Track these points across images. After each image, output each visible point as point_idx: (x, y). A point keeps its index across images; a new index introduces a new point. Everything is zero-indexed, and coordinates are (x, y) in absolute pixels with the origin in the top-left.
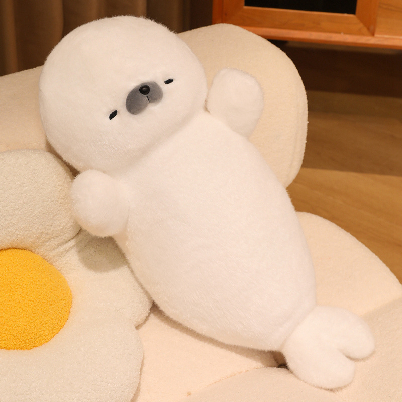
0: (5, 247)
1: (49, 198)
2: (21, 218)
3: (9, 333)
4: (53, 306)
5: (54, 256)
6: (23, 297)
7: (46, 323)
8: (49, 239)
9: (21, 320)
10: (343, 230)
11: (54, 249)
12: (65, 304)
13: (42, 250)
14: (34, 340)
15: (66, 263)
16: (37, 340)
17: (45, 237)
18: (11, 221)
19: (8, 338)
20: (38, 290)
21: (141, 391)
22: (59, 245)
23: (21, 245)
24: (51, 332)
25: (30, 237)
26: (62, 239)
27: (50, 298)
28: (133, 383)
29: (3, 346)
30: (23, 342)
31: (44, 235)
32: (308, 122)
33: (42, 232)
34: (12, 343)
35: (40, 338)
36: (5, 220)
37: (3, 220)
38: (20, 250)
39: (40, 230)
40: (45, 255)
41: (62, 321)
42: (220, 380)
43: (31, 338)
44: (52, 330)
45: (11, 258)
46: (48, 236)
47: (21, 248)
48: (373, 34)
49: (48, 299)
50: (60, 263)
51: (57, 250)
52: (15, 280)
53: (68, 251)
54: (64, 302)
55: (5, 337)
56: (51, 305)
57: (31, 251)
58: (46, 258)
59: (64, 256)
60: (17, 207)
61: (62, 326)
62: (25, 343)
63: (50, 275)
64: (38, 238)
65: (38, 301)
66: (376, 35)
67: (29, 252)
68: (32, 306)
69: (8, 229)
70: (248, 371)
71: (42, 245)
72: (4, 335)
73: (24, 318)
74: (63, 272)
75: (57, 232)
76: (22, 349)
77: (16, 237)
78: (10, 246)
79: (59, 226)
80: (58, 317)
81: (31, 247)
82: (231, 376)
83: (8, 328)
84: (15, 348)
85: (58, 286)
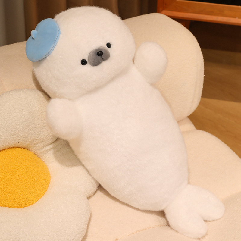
0: (12, 147)
1: (38, 119)
2: (21, 130)
4: (38, 183)
5: (41, 153)
6: (20, 177)
7: (33, 193)
8: (38, 143)
9: (18, 190)
11: (41, 149)
13: (34, 149)
14: (25, 203)
15: (48, 158)
16: (27, 203)
17: (35, 142)
18: (15, 131)
19: (10, 201)
20: (29, 173)
21: (88, 236)
22: (44, 146)
23: (21, 146)
24: (36, 198)
25: (26, 141)
26: (46, 143)
27: (36, 178)
28: (82, 232)
29: (6, 205)
30: (19, 204)
31: (35, 141)
33: (34, 139)
34: (12, 204)
35: (29, 202)
36: (11, 131)
37: (10, 131)
38: (21, 149)
39: (33, 137)
40: (36, 152)
41: (43, 192)
42: (137, 232)
43: (23, 201)
44: (37, 197)
45: (15, 153)
46: (37, 141)
47: (21, 147)
49: (35, 179)
50: (45, 157)
51: (43, 150)
52: (16, 166)
54: (45, 180)
55: (8, 200)
56: (37, 182)
57: (27, 149)
58: (36, 154)
59: (47, 153)
60: (19, 124)
61: (43, 195)
62: (20, 204)
63: (38, 164)
64: (31, 142)
65: (29, 179)
68: (25, 182)
69: (13, 136)
70: (154, 227)
71: (33, 146)
72: (7, 199)
73: (20, 189)
75: (43, 139)
76: (17, 207)
77: (18, 141)
78: (14, 146)
79: (44, 135)
80: (40, 189)
81: (28, 147)
82: (144, 230)
83: (10, 195)
84: (14, 207)
85: (42, 171)
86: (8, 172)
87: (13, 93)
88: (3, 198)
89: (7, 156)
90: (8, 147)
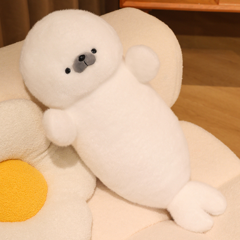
0: (6, 160)
1: (30, 129)
2: (14, 142)
3: (11, 212)
4: (37, 194)
5: (35, 162)
6: (18, 190)
7: (33, 204)
8: (32, 152)
9: (18, 204)
10: (206, 131)
11: (35, 158)
12: (44, 191)
13: (28, 159)
14: (26, 215)
15: (42, 166)
16: (28, 215)
17: (29, 152)
18: (8, 144)
19: (11, 215)
20: (27, 184)
22: (38, 155)
23: (15, 158)
24: (37, 209)
25: (20, 152)
26: (39, 152)
27: (34, 189)
28: (87, 238)
29: (8, 220)
32: (183, 67)
33: (27, 149)
34: (13, 218)
35: (30, 214)
36: (4, 144)
37: (3, 144)
38: (15, 160)
39: (26, 148)
40: (29, 162)
41: (43, 202)
42: (139, 231)
43: (25, 214)
44: (37, 208)
45: (10, 166)
46: (31, 151)
47: (15, 159)
48: (218, 4)
50: (39, 166)
51: (37, 159)
52: (13, 179)
53: (43, 158)
54: (43, 190)
57: (21, 160)
58: (30, 164)
59: (41, 161)
60: (11, 136)
61: (43, 205)
62: (21, 217)
63: (34, 174)
64: (25, 152)
65: (27, 191)
66: (220, 4)
67: (20, 161)
68: (24, 195)
69: (6, 149)
70: (155, 224)
71: (27, 156)
72: (8, 213)
73: (20, 202)
74: (41, 171)
75: (36, 148)
76: (19, 221)
77: (12, 153)
78: (8, 159)
79: (37, 144)
80: (40, 200)
81: (21, 158)
82: (145, 228)
83: (11, 209)
84: (16, 221)
85: (39, 181)
86: (6, 186)
87: (2, 105)
88: (4, 213)
89: (2, 169)
90: (2, 161)
